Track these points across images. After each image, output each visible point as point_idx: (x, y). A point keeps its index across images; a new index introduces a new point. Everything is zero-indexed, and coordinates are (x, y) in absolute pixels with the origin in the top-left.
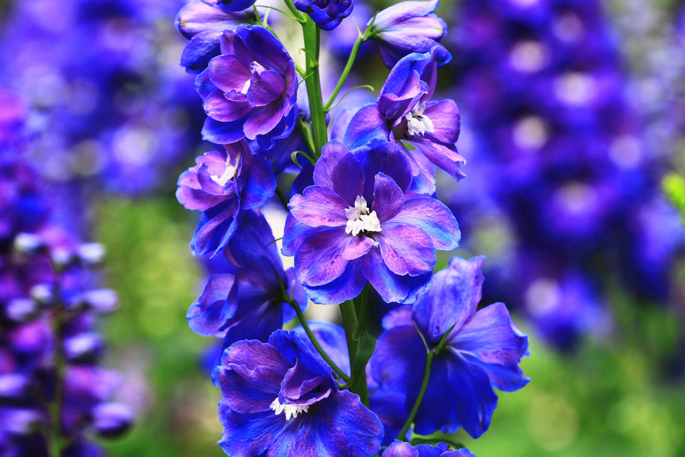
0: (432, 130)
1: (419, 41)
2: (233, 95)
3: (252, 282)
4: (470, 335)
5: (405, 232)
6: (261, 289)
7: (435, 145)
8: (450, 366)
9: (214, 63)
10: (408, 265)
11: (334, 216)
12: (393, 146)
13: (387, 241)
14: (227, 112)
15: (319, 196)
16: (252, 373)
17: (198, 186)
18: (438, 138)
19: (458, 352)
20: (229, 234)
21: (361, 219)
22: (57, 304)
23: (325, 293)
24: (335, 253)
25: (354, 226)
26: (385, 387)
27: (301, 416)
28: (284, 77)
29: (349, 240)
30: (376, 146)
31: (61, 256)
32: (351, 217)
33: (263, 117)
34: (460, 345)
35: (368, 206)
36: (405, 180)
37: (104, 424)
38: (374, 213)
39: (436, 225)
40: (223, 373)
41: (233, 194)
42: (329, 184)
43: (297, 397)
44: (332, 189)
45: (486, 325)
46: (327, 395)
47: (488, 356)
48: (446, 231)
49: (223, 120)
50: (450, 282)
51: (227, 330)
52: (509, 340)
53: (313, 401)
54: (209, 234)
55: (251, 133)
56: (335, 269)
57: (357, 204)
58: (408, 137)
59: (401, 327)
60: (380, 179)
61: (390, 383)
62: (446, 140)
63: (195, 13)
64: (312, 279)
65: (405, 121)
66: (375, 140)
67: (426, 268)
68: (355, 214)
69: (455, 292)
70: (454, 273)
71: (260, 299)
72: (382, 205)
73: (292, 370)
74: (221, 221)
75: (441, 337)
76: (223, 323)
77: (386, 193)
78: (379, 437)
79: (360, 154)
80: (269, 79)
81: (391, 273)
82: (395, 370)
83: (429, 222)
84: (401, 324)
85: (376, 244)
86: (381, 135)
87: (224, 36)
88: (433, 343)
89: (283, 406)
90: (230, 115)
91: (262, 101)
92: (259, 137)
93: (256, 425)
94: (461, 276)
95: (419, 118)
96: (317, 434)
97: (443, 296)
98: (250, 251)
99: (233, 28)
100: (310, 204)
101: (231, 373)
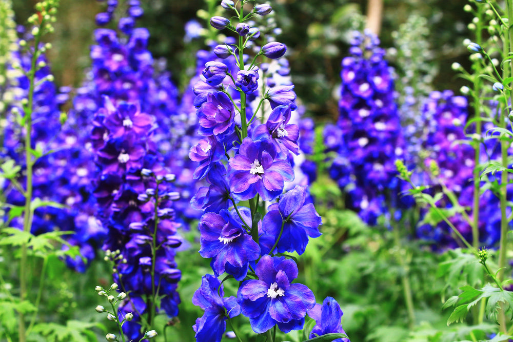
0: (287, 135)
1: (285, 101)
2: (210, 117)
3: (216, 190)
4: (300, 215)
5: (273, 174)
6: (220, 193)
7: (288, 141)
8: (291, 227)
9: (204, 105)
10: (273, 187)
11: (246, 166)
12: (270, 141)
13: (266, 177)
14: (208, 124)
15: (241, 158)
16: (212, 225)
17: (196, 152)
18: (290, 138)
19: (294, 221)
20: (206, 171)
21: (256, 168)
22: (155, 196)
23: (240, 196)
24: (246, 181)
25: (253, 171)
26: (267, 233)
27: (230, 243)
28: (230, 112)
29: (251, 176)
30: (263, 140)
31: (159, 177)
32: (253, 167)
33: (222, 127)
34: (295, 219)
35: (259, 163)
36: (274, 154)
37: (171, 242)
38: (261, 166)
39: (286, 172)
40: (201, 225)
41: (209, 156)
42: (245, 154)
43: (228, 236)
44: (246, 156)
45: (306, 212)
46: (239, 235)
47: (306, 224)
48: (289, 174)
49: (206, 127)
50: (294, 194)
51: (205, 208)
52: (315, 218)
53: (234, 237)
54: (200, 171)
55: (216, 132)
56: (245, 187)
57: (255, 162)
58: (277, 138)
59: (275, 211)
60: (264, 153)
61: (269, 232)
62: (293, 139)
63: (200, 86)
64: (236, 190)
65: (276, 131)
66: (263, 138)
67: (280, 188)
68: (254, 166)
69: (295, 198)
70: (296, 191)
71: (219, 197)
72: (264, 163)
73: (227, 225)
74: (204, 166)
75: (288, 215)
76: (203, 206)
77: (266, 158)
78: (259, 253)
79: (257, 143)
80: (224, 112)
81: (267, 190)
82: (271, 227)
83: (283, 171)
84: (274, 209)
85: (261, 178)
86: (266, 136)
87: (208, 95)
88: (285, 218)
89: (223, 239)
90: (210, 125)
91: (221, 120)
92: (219, 134)
93: (213, 245)
94: (298, 192)
95: (282, 130)
96: (235, 250)
97: (291, 200)
98: (216, 178)
99: (212, 92)
100: (237, 161)
101: (204, 225)
